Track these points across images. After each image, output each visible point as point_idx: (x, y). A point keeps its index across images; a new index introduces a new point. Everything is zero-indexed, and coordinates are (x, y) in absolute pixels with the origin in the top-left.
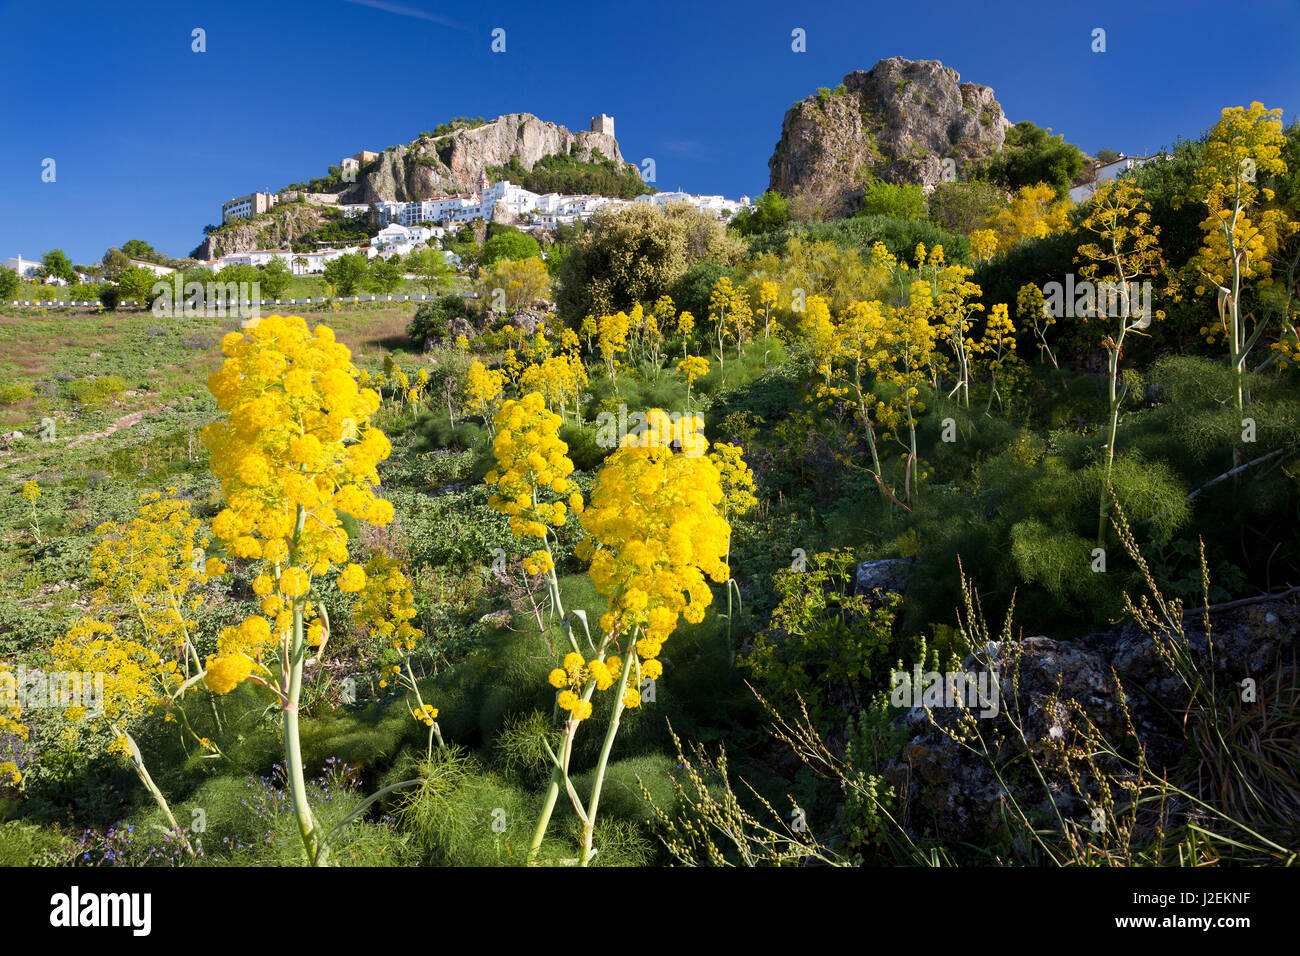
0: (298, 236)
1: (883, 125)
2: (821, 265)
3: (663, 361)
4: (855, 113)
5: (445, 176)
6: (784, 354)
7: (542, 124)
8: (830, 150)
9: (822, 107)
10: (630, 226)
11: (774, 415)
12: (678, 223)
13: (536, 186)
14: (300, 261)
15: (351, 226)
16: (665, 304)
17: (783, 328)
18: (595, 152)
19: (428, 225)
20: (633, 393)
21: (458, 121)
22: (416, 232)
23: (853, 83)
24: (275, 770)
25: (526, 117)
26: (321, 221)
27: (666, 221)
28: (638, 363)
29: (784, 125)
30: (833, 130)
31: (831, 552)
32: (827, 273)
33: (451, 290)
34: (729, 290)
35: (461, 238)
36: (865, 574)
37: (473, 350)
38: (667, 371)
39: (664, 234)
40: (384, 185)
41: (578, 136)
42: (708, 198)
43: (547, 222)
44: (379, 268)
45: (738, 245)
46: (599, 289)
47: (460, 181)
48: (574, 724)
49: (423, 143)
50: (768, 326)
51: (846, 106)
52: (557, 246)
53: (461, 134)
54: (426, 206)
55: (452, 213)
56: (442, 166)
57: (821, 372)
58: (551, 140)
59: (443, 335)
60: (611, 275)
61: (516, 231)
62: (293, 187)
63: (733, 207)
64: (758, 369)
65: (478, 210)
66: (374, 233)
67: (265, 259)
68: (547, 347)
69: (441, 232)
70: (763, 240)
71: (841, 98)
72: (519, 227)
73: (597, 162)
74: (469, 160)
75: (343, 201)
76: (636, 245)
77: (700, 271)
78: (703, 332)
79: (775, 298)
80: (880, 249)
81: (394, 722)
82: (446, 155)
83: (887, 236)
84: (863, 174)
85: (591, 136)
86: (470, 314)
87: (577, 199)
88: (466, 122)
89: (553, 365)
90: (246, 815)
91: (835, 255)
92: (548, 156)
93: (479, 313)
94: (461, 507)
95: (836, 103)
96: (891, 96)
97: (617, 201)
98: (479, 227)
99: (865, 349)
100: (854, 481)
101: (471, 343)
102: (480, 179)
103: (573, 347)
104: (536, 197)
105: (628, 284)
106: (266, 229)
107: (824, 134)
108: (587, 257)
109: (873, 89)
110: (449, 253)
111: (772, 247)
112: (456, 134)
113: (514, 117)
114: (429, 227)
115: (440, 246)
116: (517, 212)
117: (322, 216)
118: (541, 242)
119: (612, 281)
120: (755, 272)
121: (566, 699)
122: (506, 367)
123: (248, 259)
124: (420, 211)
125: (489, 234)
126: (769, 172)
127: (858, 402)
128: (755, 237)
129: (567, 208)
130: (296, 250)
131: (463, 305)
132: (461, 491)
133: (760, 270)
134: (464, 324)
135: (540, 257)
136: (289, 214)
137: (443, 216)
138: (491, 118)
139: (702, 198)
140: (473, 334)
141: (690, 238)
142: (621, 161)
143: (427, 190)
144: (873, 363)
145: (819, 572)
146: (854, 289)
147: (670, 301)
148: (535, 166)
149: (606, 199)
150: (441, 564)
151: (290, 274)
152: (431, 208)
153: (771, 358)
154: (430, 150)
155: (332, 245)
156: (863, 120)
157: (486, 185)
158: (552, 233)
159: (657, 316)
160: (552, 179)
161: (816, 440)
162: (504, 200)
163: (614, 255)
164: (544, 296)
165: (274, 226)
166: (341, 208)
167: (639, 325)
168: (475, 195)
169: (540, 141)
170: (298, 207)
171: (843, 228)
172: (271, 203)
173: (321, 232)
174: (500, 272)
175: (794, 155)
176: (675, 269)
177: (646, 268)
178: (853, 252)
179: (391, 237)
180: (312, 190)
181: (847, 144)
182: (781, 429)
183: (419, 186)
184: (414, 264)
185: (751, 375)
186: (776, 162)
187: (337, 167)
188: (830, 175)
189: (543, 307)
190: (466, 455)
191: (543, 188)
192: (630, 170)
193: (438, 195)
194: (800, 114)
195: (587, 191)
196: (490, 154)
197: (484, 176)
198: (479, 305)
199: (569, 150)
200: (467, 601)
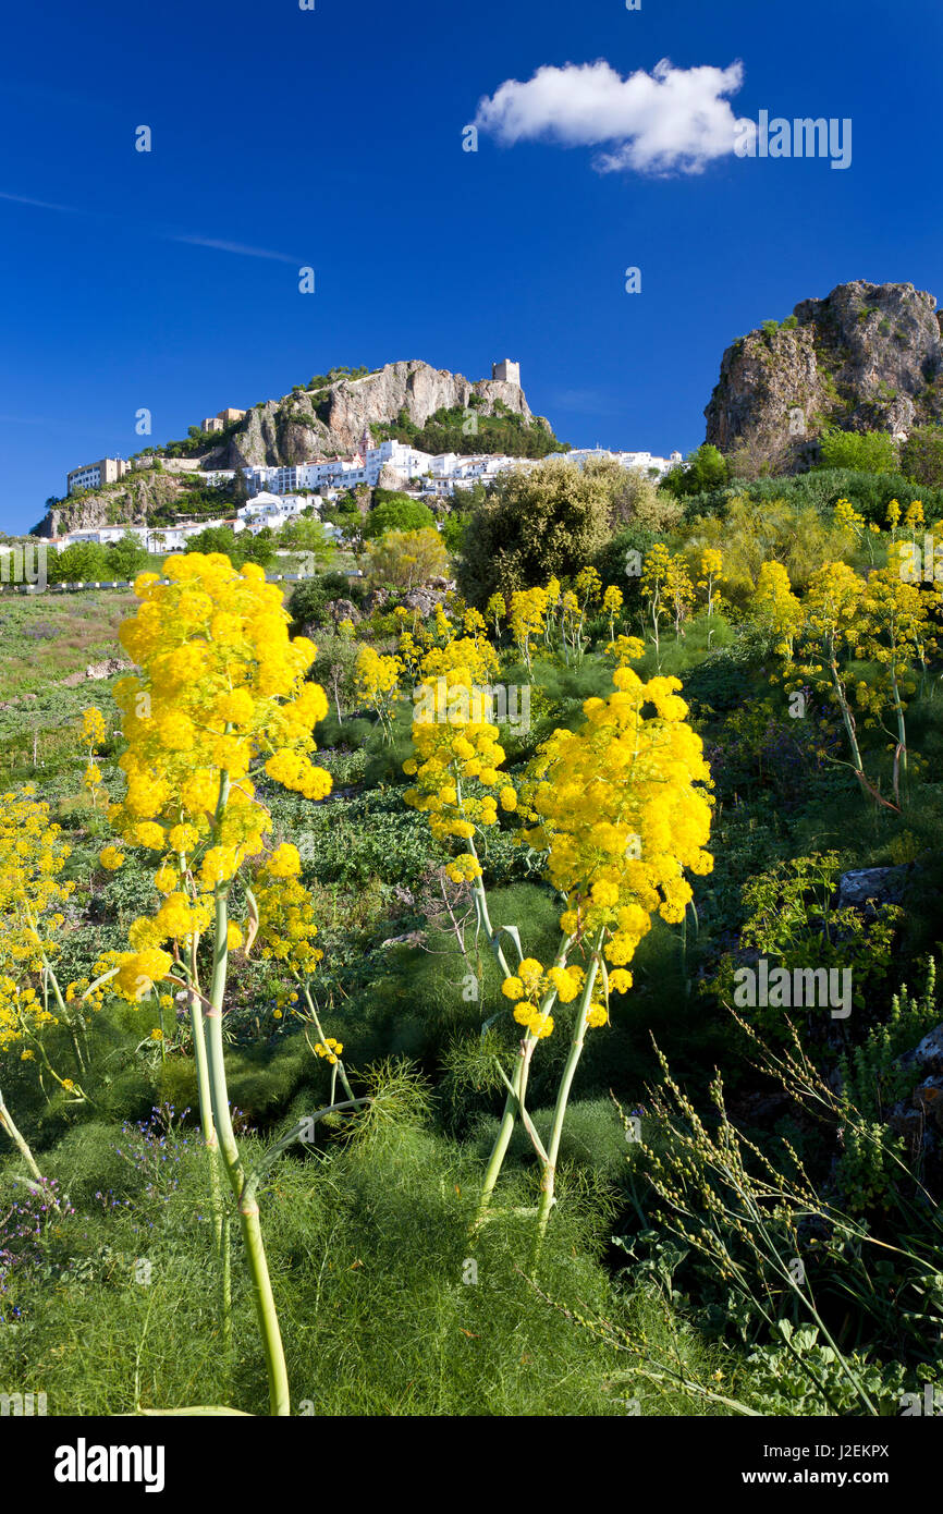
0: (154, 507)
1: (842, 363)
2: (772, 529)
3: (585, 645)
4: (809, 349)
5: (323, 435)
6: (731, 634)
7: (435, 372)
8: (778, 394)
9: (768, 344)
10: (544, 487)
11: (722, 705)
12: (601, 482)
13: (429, 445)
14: (156, 536)
15: (213, 495)
16: (588, 577)
17: (729, 603)
18: (497, 404)
19: (303, 493)
20: (552, 682)
21: (338, 371)
22: (289, 502)
23: (805, 313)
24: (155, 1114)
25: (416, 365)
26: (181, 490)
27: (586, 480)
28: (556, 648)
29: (722, 366)
30: (782, 370)
31: (811, 857)
32: (781, 538)
33: (331, 567)
34: (664, 559)
35: (342, 507)
36: (852, 884)
37: (361, 636)
38: (591, 656)
39: (584, 496)
40: (252, 446)
41: (477, 386)
42: (632, 455)
43: (442, 487)
44: (249, 542)
45: (671, 508)
46: (508, 563)
47: (340, 442)
48: (531, 1043)
49: (297, 398)
50: (711, 601)
51: (797, 341)
52: (454, 514)
53: (341, 386)
54: (301, 471)
55: (331, 478)
56: (319, 424)
57: (781, 652)
58: (446, 391)
59: (323, 619)
60: (522, 545)
61: (406, 498)
62: (147, 452)
63: (662, 465)
64: (700, 652)
65: (361, 475)
66: (241, 503)
67: (116, 535)
68: (450, 629)
69: (319, 501)
70: (701, 501)
71: (791, 332)
72: (410, 494)
73: (500, 415)
74: (351, 416)
75: (206, 467)
76: (550, 510)
77: (627, 539)
78: (632, 611)
79: (720, 569)
80: (845, 508)
81: (290, 1060)
82: (324, 410)
83: (852, 493)
84: (819, 422)
85: (492, 386)
86: (356, 595)
87: (476, 459)
88: (347, 372)
89: (457, 649)
90: (122, 1167)
91: (789, 517)
92: (443, 410)
93: (366, 594)
94: (353, 815)
95: (785, 338)
96: (852, 328)
97: (524, 461)
98: (362, 494)
99: (842, 619)
100: (825, 780)
101: (357, 628)
102: (364, 438)
103: (479, 629)
104: (429, 457)
105: (542, 555)
106: (117, 501)
107: (771, 376)
108: (493, 524)
109: (830, 319)
110: (329, 525)
111: (711, 508)
112: (335, 386)
113: (402, 366)
114: (305, 495)
115: (317, 517)
116: (406, 476)
117: (181, 485)
118: (435, 511)
119: (523, 553)
120: (694, 540)
121: (523, 1013)
122: (401, 653)
123: (97, 536)
124: (294, 476)
125: (374, 503)
126: (704, 421)
127: (834, 682)
128: (691, 498)
129: (465, 471)
130: (151, 524)
131: (347, 584)
132: (352, 797)
133: (698, 536)
134: (347, 607)
135: (435, 528)
136: (143, 483)
137: (320, 482)
138: (375, 366)
139: (625, 455)
140: (359, 617)
141: (614, 501)
142: (528, 414)
143: (302, 452)
144: (852, 635)
145: (799, 879)
146: (814, 556)
147: (595, 573)
148: (428, 422)
149: (511, 459)
150: (334, 881)
151: (145, 552)
152: (306, 473)
153: (715, 639)
154: (305, 407)
155: (193, 518)
156: (818, 357)
157: (371, 445)
158: (449, 499)
159: (579, 592)
160: (447, 436)
161: (776, 733)
162: (391, 462)
163: (525, 521)
164: (442, 571)
165: (126, 496)
166: (203, 474)
167: (555, 603)
168: (357, 458)
169: (433, 393)
170: (153, 474)
171: (796, 485)
172: (123, 471)
173: (179, 503)
174: (389, 545)
175: (735, 402)
176: (597, 538)
177: (563, 537)
178: (811, 512)
179: (261, 508)
180: (169, 455)
181: (799, 386)
182: (734, 721)
183: (292, 448)
184: (289, 538)
185: (692, 660)
186: (713, 410)
187: (198, 427)
188: (778, 424)
189: (440, 585)
190: (356, 755)
191: (437, 447)
192: (539, 424)
193: (315, 459)
194: (741, 353)
195: (489, 449)
196: (375, 408)
197: (368, 435)
198: (365, 584)
199: (466, 402)
200: (364, 924)
